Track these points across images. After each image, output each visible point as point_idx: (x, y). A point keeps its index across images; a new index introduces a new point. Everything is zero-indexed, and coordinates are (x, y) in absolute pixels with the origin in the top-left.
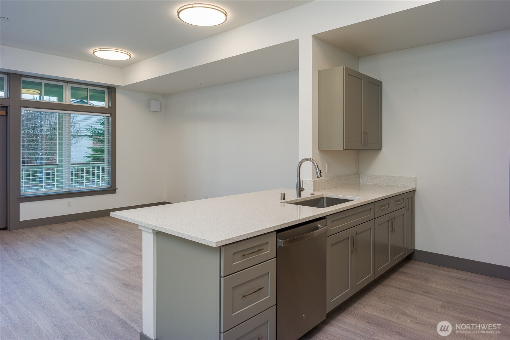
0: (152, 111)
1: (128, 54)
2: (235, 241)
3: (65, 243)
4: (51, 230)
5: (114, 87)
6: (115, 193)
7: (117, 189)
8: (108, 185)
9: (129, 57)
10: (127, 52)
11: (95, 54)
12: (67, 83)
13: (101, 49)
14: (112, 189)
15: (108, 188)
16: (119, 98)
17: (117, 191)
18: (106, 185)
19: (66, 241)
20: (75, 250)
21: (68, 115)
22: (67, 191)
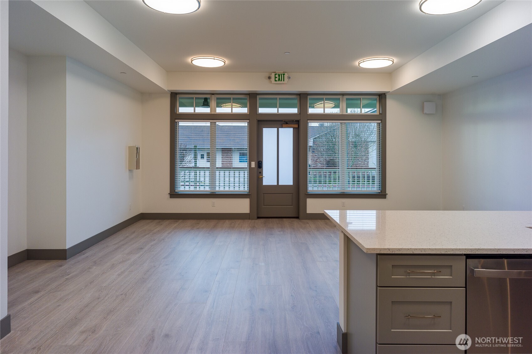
0: (426, 114)
1: (390, 59)
2: (393, 253)
3: (331, 236)
4: (327, 224)
5: (385, 94)
6: (385, 198)
7: (387, 194)
8: (379, 190)
9: (392, 63)
10: (389, 58)
11: (360, 65)
12: (343, 95)
13: (364, 60)
14: (382, 194)
15: (379, 192)
16: (390, 104)
17: (387, 196)
18: (377, 189)
19: (332, 235)
20: (336, 244)
21: (343, 124)
22: (343, 192)
